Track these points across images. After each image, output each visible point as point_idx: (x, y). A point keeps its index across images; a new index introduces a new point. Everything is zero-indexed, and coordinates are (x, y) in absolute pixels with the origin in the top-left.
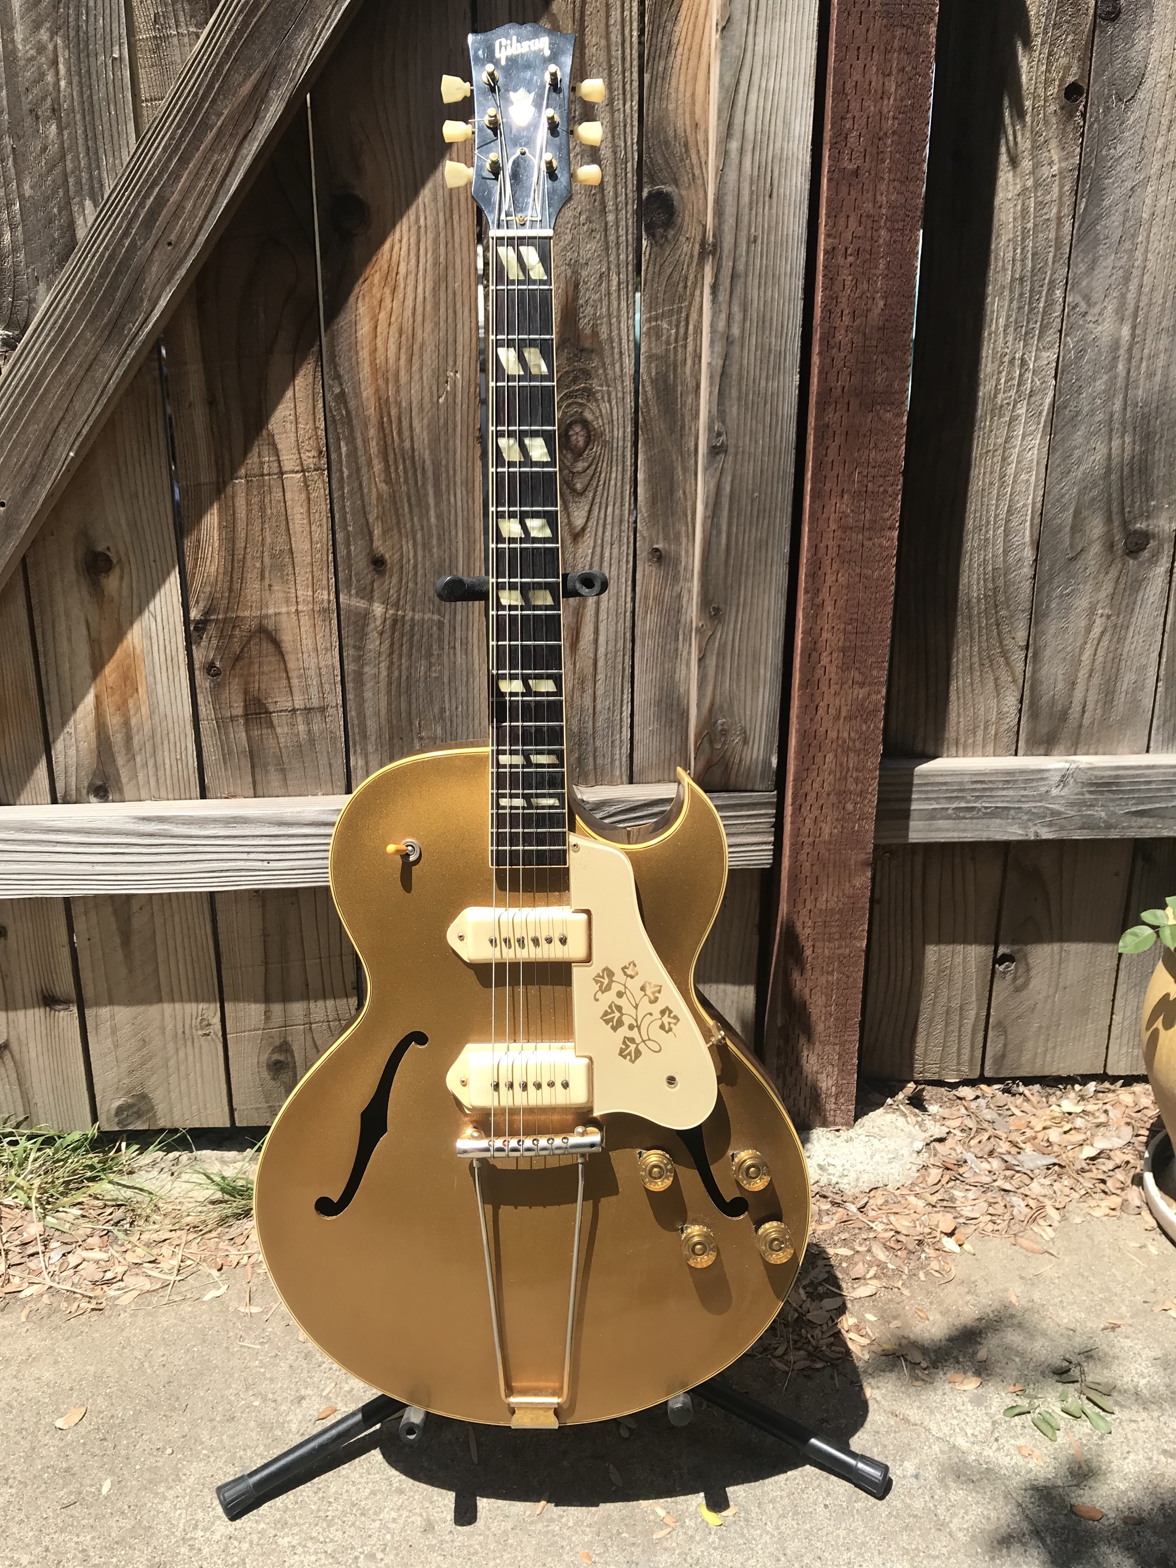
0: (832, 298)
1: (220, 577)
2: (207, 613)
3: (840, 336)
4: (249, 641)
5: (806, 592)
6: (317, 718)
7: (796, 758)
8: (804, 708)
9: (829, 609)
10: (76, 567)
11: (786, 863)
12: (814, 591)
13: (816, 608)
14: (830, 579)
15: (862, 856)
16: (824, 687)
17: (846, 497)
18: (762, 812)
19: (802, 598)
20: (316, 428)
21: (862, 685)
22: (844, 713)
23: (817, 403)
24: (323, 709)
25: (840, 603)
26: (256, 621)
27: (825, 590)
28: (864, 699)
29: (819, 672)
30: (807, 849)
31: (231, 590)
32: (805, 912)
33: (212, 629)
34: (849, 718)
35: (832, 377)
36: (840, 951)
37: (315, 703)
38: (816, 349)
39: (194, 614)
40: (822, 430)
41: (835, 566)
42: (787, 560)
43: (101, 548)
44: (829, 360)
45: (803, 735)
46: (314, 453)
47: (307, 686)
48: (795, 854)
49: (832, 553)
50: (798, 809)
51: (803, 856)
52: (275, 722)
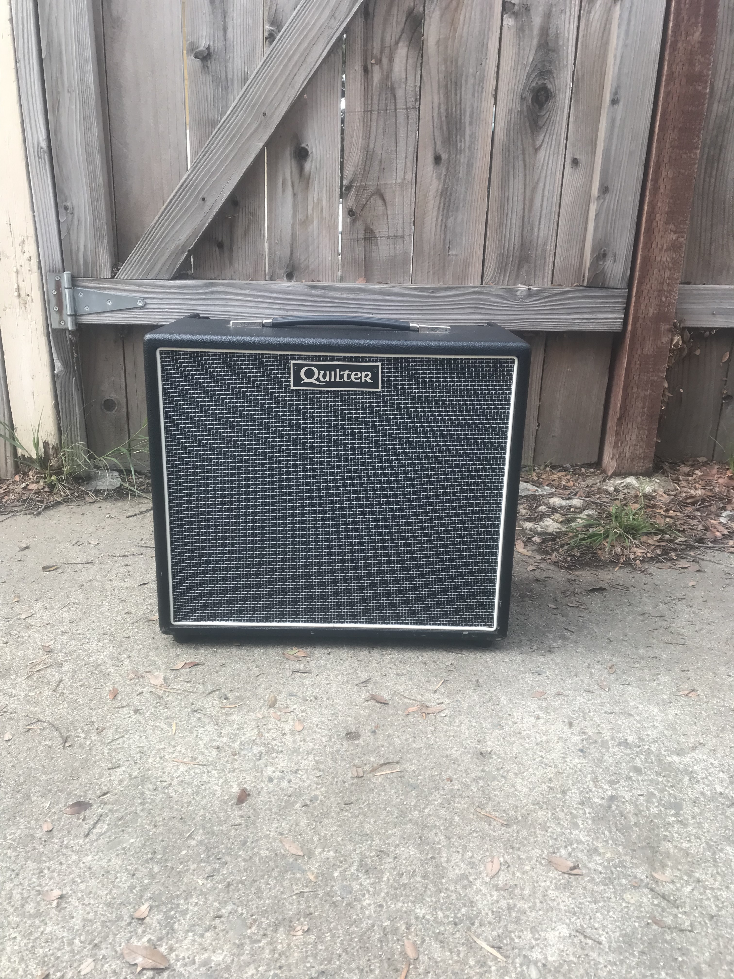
0: (677, 25)
1: (360, 163)
2: (351, 182)
3: (679, 45)
4: (370, 198)
5: (652, 180)
6: (400, 241)
7: (640, 271)
8: (645, 244)
9: (662, 190)
10: (290, 154)
11: (630, 328)
12: (656, 180)
13: (656, 189)
14: (664, 174)
15: (668, 327)
16: (656, 233)
17: (676, 130)
18: (620, 300)
19: (649, 184)
20: (415, 86)
21: (675, 232)
22: (665, 247)
23: (666, 79)
24: (402, 237)
25: (668, 187)
26: (375, 187)
27: (661, 180)
28: (675, 240)
29: (655, 224)
30: (641, 321)
31: (364, 170)
32: (637, 356)
33: (353, 191)
34: (668, 250)
35: (674, 67)
36: (653, 378)
37: (400, 233)
38: (667, 52)
39: (345, 182)
40: (668, 94)
41: (667, 168)
42: (643, 163)
43: (304, 145)
44: (673, 57)
45: (644, 259)
46: (413, 99)
47: (396, 224)
48: (634, 323)
49: (666, 160)
50: (638, 297)
51: (638, 325)
52: (379, 244)
